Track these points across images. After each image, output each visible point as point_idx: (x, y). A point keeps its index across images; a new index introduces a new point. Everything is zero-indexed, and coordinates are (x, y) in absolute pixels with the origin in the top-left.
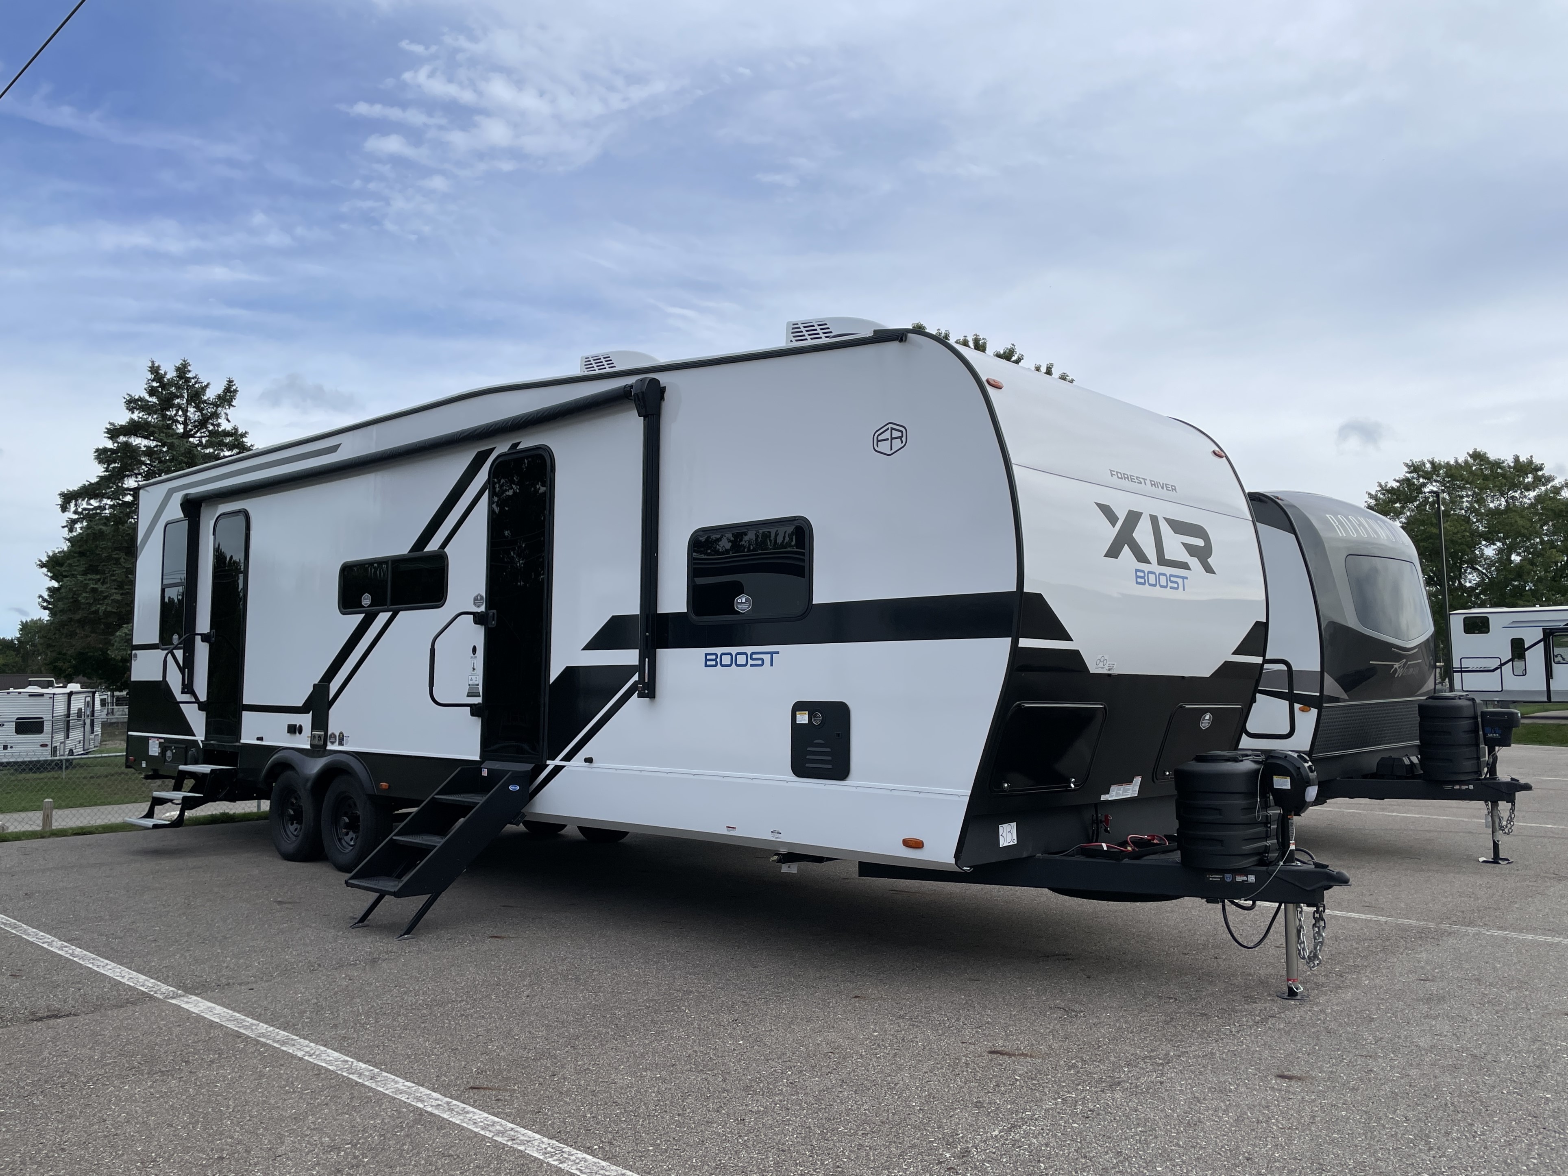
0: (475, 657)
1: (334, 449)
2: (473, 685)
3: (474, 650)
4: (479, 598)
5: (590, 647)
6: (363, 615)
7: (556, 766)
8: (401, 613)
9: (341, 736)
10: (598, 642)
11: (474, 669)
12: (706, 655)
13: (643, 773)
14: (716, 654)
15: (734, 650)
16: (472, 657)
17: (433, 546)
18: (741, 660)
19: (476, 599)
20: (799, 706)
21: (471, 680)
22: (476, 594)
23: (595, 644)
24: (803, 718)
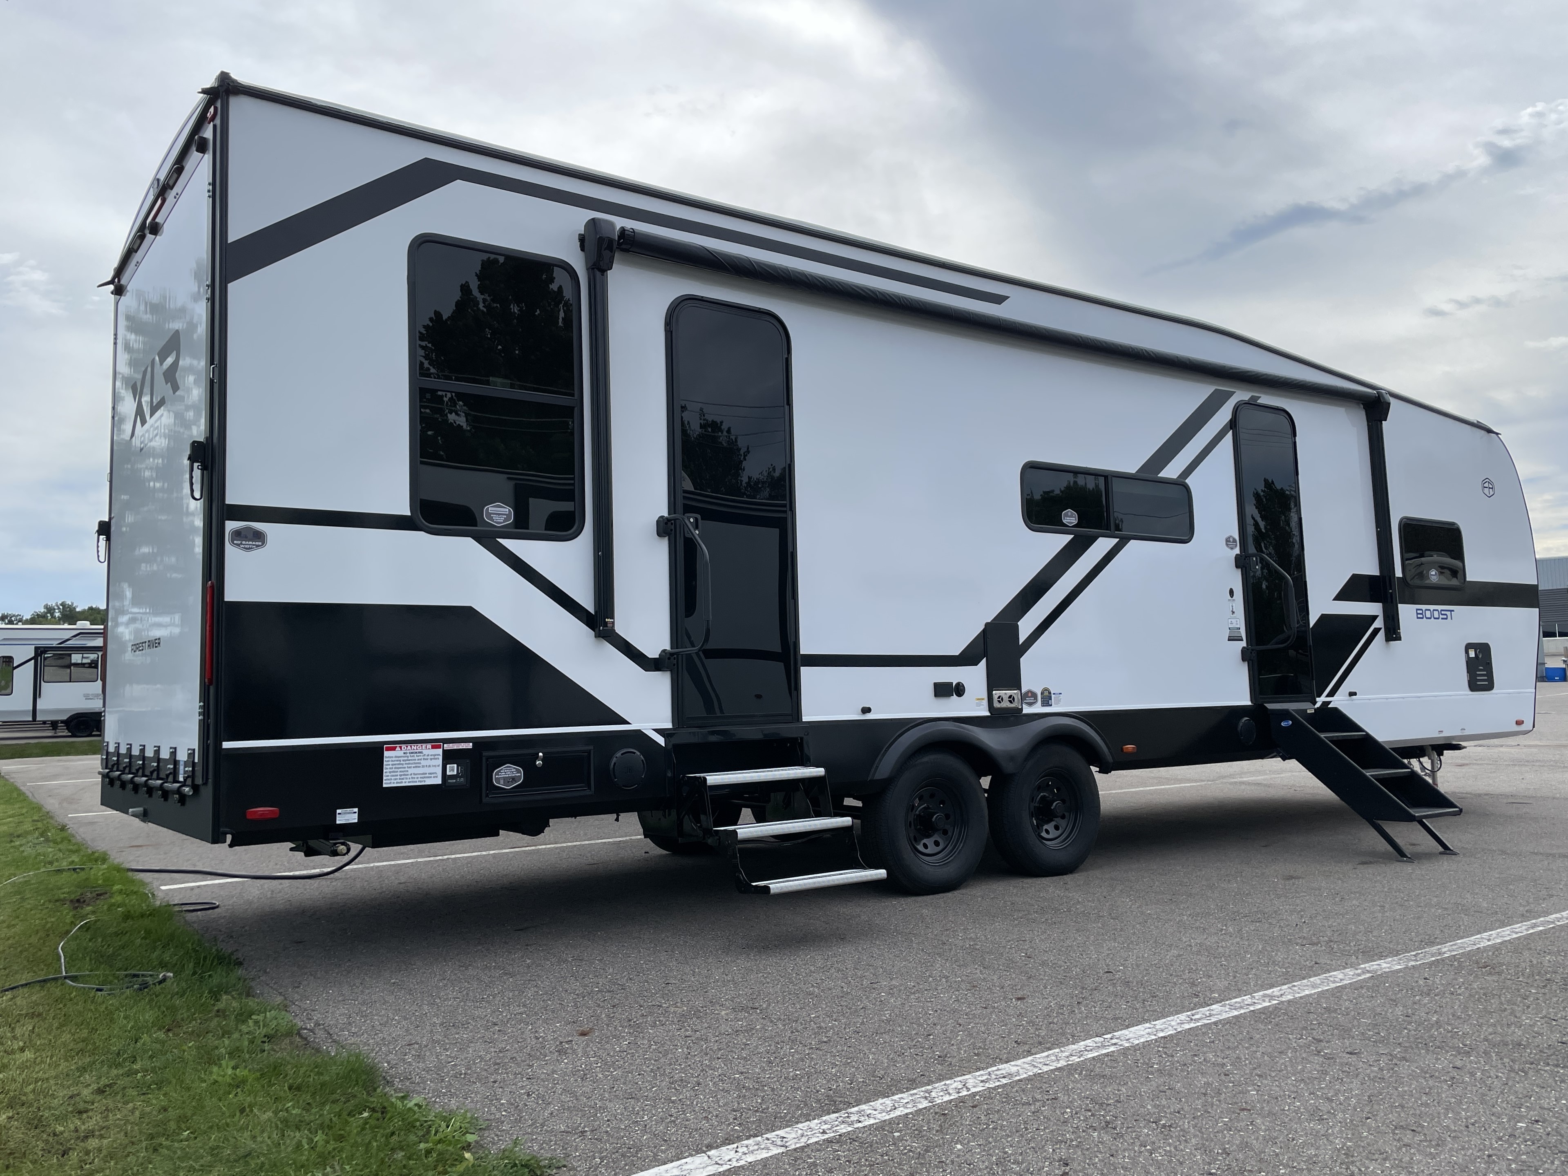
0: (1234, 600)
1: (998, 299)
2: (1234, 628)
3: (1231, 592)
4: (1231, 540)
5: (1338, 598)
6: (1073, 536)
7: (1323, 702)
8: (1132, 542)
9: (1046, 693)
10: (1344, 595)
11: (1233, 613)
12: (1417, 610)
13: (1389, 700)
14: (1421, 610)
15: (1432, 607)
16: (1229, 600)
17: (1171, 471)
18: (1436, 614)
19: (1227, 540)
20: (1469, 647)
21: (1231, 623)
22: (1228, 535)
23: (1342, 596)
24: (1472, 654)
